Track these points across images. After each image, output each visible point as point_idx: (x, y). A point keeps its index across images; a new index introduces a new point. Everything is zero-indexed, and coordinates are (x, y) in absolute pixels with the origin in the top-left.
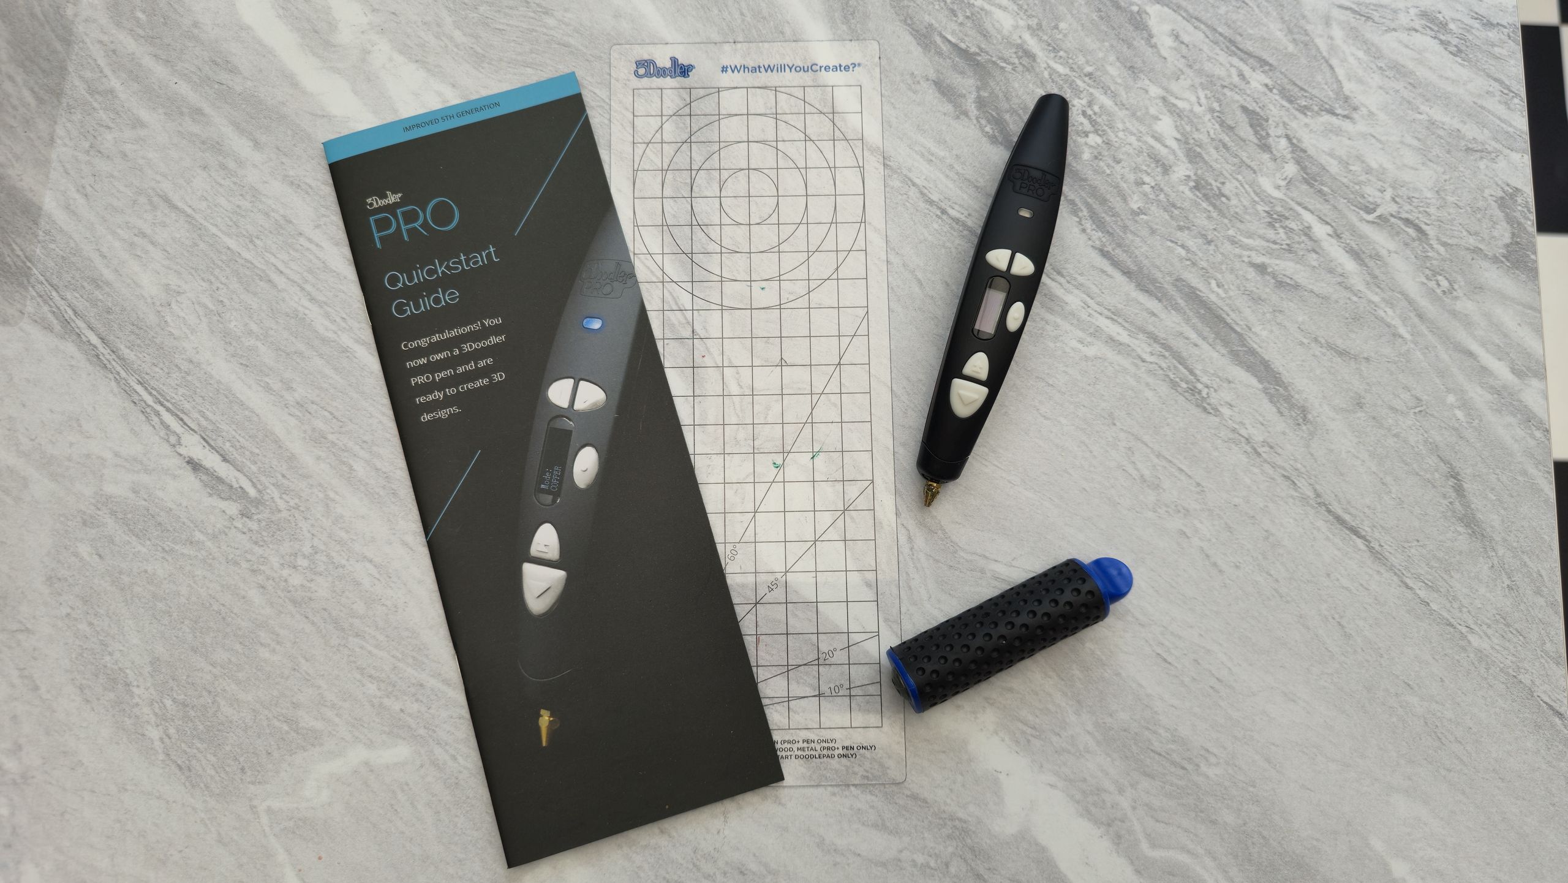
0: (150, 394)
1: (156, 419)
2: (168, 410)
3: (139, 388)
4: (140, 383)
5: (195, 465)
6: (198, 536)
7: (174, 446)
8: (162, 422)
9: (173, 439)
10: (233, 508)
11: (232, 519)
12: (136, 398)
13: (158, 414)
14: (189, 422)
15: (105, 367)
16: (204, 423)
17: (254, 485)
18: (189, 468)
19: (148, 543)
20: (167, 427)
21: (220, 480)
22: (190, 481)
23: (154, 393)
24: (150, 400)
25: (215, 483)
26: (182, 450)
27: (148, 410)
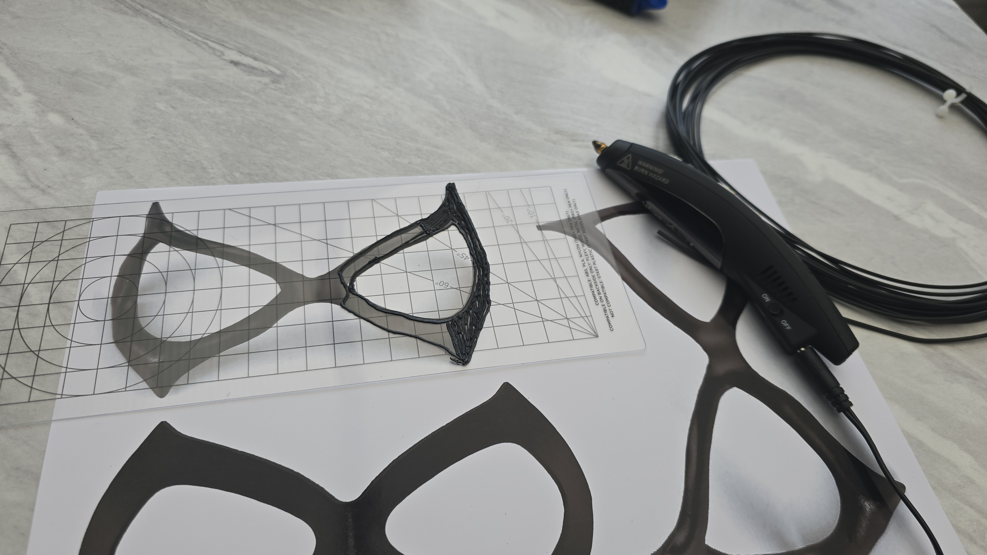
0: (200, 36)
1: (205, 46)
2: (212, 41)
3: (191, 34)
4: (191, 32)
5: (235, 63)
6: (244, 93)
7: (219, 56)
8: (210, 47)
9: (218, 53)
10: (266, 80)
11: (266, 84)
12: (190, 38)
13: (206, 44)
14: (228, 46)
15: (166, 27)
16: (237, 45)
17: (278, 69)
18: (232, 65)
19: (209, 99)
20: (213, 49)
21: (253, 68)
22: (233, 69)
23: (202, 35)
24: (199, 38)
25: (251, 70)
26: (226, 58)
27: (199, 43)
